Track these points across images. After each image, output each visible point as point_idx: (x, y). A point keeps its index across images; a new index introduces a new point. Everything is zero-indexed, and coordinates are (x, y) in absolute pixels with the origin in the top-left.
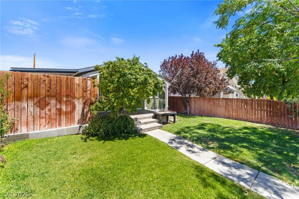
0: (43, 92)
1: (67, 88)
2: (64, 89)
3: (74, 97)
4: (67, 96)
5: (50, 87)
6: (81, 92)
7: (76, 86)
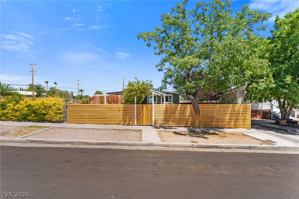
0: (110, 100)
1: (116, 99)
2: (115, 99)
3: (118, 102)
4: (116, 101)
5: (112, 99)
6: (120, 100)
7: (119, 98)
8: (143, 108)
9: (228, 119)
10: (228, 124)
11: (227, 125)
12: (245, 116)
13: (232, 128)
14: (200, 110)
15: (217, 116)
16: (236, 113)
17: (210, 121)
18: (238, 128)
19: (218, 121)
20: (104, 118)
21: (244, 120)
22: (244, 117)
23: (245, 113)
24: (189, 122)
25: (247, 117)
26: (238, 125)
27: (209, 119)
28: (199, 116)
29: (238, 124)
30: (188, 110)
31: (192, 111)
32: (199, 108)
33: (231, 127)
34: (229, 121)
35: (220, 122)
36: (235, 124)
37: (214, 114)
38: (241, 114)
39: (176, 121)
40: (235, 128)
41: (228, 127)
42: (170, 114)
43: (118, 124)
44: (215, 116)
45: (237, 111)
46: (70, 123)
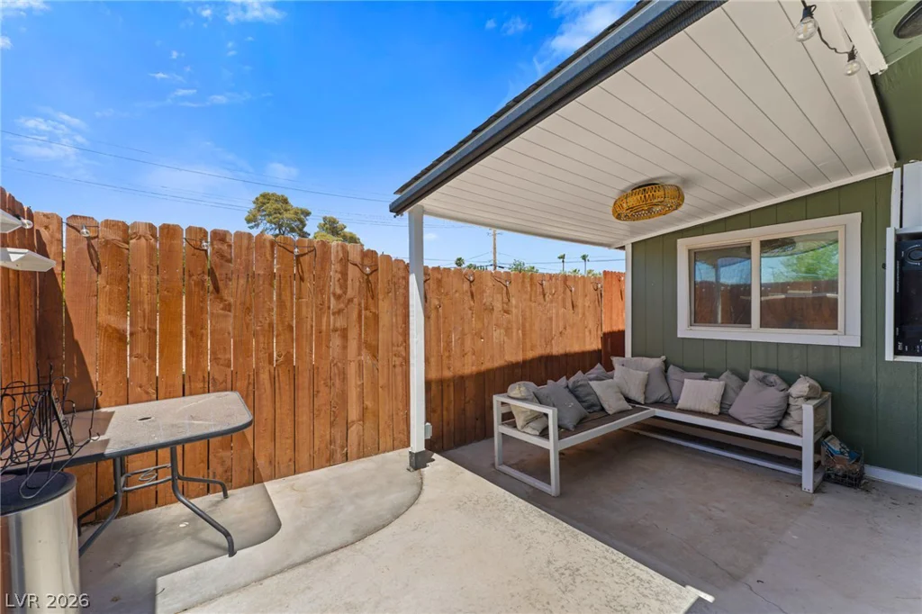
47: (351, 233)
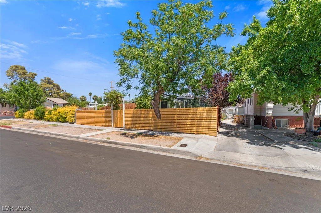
8: (117, 113)
9: (189, 124)
10: (190, 129)
11: (188, 130)
12: (210, 120)
13: (194, 134)
14: (161, 114)
15: (177, 120)
16: (199, 117)
17: (171, 125)
18: (200, 134)
19: (179, 125)
20: (94, 121)
21: (209, 125)
22: (208, 122)
23: (209, 117)
24: (152, 126)
25: (212, 122)
26: (201, 131)
27: (169, 123)
28: (160, 120)
29: (201, 129)
30: (151, 114)
31: (154, 115)
32: (160, 112)
33: (193, 132)
34: (190, 125)
35: (181, 127)
36: (197, 129)
37: (174, 119)
38: (204, 119)
39: (141, 124)
40: (198, 134)
41: (189, 132)
42: (136, 118)
43: (102, 126)
44: (175, 120)
45: (199, 115)
46: (78, 124)
47: (56, 84)
